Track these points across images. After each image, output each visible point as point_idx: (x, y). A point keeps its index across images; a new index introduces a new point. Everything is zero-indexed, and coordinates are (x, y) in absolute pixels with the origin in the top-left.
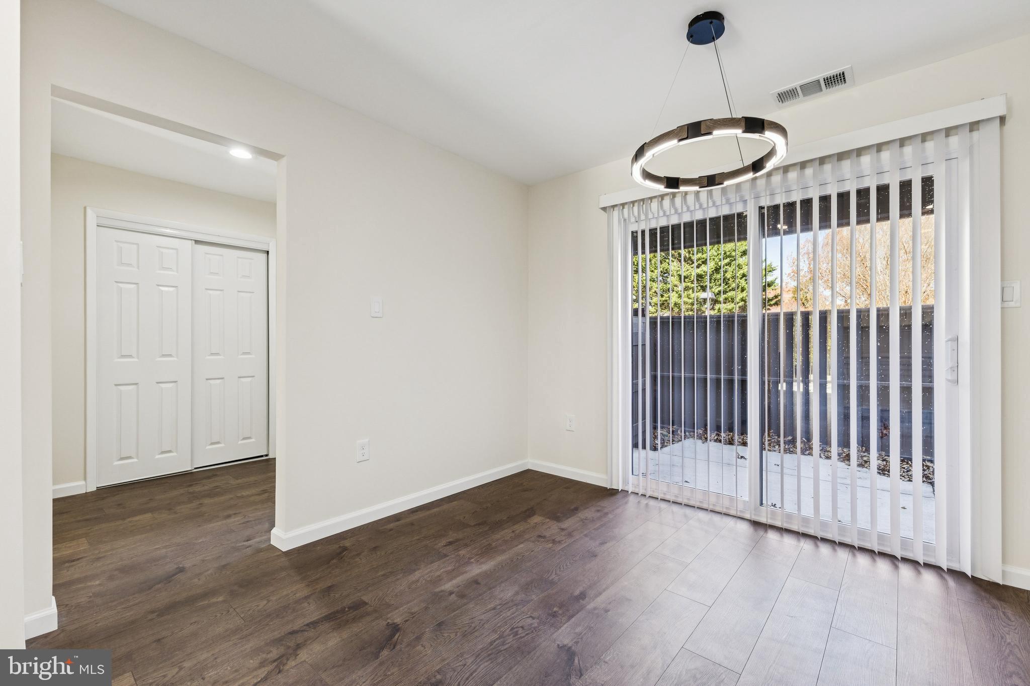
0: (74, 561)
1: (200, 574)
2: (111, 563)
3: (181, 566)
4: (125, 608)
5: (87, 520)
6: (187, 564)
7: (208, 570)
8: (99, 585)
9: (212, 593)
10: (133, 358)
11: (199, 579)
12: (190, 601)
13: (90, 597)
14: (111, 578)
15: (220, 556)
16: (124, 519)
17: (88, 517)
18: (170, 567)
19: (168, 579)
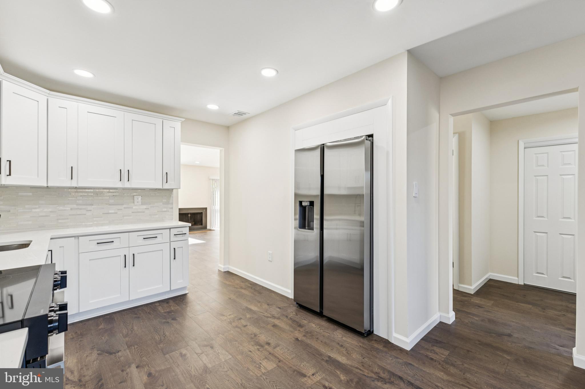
0: (480, 307)
1: (515, 343)
2: (489, 316)
3: (512, 334)
4: (473, 333)
5: (503, 295)
6: (516, 335)
7: (521, 344)
8: (477, 320)
9: (509, 353)
10: (545, 218)
11: (511, 344)
12: (497, 348)
13: (469, 322)
14: (482, 321)
15: (535, 343)
16: (517, 302)
17: (505, 294)
18: (508, 331)
19: (500, 335)
